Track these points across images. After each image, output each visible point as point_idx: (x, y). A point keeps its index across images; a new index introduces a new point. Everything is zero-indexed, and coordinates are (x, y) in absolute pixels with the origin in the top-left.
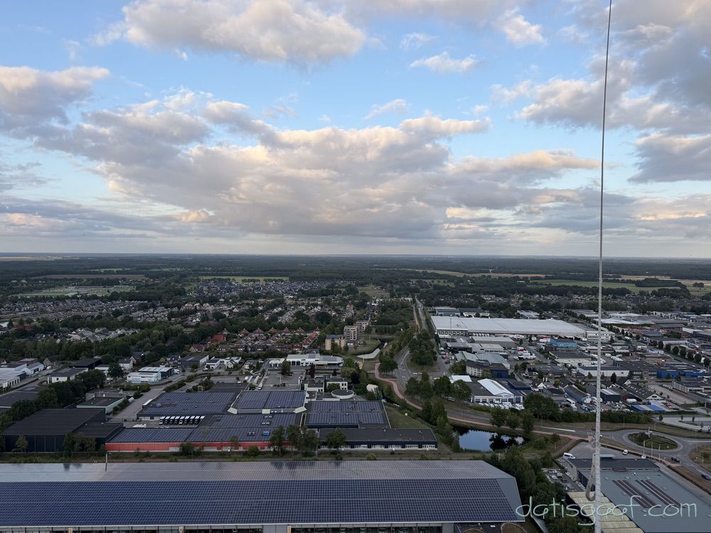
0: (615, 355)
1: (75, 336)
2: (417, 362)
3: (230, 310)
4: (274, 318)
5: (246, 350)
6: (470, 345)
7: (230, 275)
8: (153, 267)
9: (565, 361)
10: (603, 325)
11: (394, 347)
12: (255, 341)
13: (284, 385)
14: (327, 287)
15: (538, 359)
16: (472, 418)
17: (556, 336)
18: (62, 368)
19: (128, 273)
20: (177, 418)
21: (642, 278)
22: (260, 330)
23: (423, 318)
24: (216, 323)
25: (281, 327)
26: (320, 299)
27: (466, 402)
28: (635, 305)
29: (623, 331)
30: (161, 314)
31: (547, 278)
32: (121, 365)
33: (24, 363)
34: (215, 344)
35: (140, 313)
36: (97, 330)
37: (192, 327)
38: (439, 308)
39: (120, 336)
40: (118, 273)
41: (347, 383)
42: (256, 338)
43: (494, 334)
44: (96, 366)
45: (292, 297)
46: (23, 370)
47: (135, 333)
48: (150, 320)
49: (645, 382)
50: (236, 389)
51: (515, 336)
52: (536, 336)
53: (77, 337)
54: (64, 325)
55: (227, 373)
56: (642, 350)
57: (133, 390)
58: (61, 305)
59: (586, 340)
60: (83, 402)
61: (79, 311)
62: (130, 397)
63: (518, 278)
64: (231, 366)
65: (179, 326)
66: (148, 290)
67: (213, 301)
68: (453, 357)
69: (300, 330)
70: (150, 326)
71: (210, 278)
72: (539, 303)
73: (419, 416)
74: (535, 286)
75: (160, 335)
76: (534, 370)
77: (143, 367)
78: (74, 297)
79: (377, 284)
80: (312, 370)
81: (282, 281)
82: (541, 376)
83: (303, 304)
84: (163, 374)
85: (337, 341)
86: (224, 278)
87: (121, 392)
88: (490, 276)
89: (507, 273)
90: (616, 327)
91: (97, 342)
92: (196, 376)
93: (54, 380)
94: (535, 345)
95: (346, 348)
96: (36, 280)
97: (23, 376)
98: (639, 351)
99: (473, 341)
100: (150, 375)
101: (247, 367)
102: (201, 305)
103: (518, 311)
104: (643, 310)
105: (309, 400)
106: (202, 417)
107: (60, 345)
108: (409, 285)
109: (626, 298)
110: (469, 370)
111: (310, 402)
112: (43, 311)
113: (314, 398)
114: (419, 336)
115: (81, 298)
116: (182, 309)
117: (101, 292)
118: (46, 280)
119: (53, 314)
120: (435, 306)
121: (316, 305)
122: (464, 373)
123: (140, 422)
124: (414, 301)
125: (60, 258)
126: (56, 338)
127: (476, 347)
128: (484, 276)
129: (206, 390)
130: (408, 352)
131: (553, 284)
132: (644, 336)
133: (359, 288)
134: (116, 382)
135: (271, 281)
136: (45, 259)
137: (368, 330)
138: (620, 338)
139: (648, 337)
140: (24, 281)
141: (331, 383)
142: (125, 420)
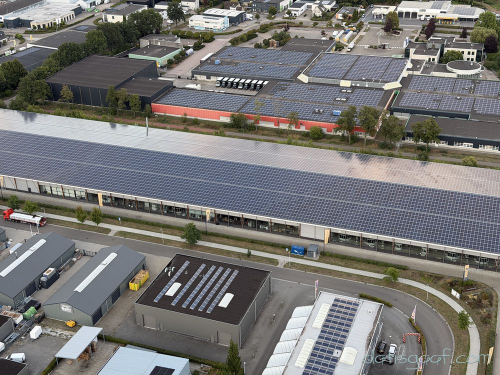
13: (384, 47)
18: (120, 3)
20: (237, 80)
32: (183, 3)
41: (475, 50)
44: (156, 3)
46: (78, 3)
50: (314, 48)
55: (312, 23)
57: (194, 38)
60: (137, 49)
62: (189, 48)
80: (432, 26)
84: (233, 21)
92: (272, 24)
93: (110, 18)
97: (79, 11)
100: (215, 20)
101: (339, 16)
105: (411, 72)
106: (266, 83)
111: (410, 76)
113: (417, 70)
129: (280, 45)
134: (177, 27)
141: (450, 49)
142: (179, 77)
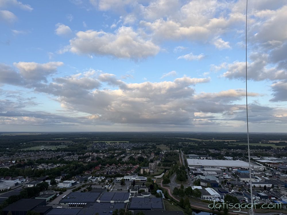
0: (266, 177)
1: (40, 167)
2: (179, 180)
3: (103, 156)
4: (121, 159)
5: (107, 174)
6: (202, 172)
7: (106, 140)
8: (75, 138)
9: (244, 179)
10: (261, 163)
11: (170, 173)
12: (112, 169)
13: (122, 190)
14: (144, 145)
15: (232, 178)
16: (202, 206)
17: (240, 168)
18: (33, 180)
19: (66, 140)
20: (75, 204)
21: (278, 142)
22: (114, 165)
23: (183, 159)
24: (97, 161)
25: (123, 163)
26: (140, 151)
27: (199, 198)
28: (275, 154)
29: (269, 165)
30: (76, 157)
31: (237, 142)
32: (56, 179)
33: (18, 178)
34: (95, 170)
35: (67, 157)
36: (49, 164)
37: (87, 163)
38: (190, 155)
39: (58, 167)
40: (62, 140)
41: (148, 189)
42: (113, 168)
43: (213, 167)
44: (46, 180)
45: (129, 150)
46: (17, 181)
47: (64, 165)
48: (71, 160)
49: (279, 190)
50: (101, 191)
51: (222, 168)
52: (231, 168)
53: (41, 167)
54: (36, 162)
55: (98, 184)
56: (278, 175)
57: (59, 191)
58: (37, 153)
59: (253, 169)
60: (38, 196)
61: (44, 156)
62: (58, 194)
63: (225, 142)
64: (100, 181)
65: (81, 163)
66: (72, 147)
67: (97, 152)
68: (195, 178)
69: (131, 164)
70: (70, 162)
71: (97, 142)
72: (233, 153)
73: (178, 205)
74: (231, 146)
75: (74, 167)
76: (230, 184)
77: (65, 180)
78: (43, 150)
79: (165, 144)
80: (134, 183)
81: (126, 143)
82: (233, 186)
83: (133, 153)
84: (73, 184)
85: (145, 170)
86: (103, 142)
87: (54, 192)
88: (213, 141)
89: (220, 139)
90: (267, 164)
91: (48, 170)
92: (86, 185)
93: (29, 186)
94: (231, 172)
95: (149, 173)
96: (29, 143)
97: (17, 184)
98: (277, 175)
99: (204, 170)
100: (67, 184)
101: (107, 181)
102: (92, 153)
103: (224, 157)
104: (279, 156)
105: (131, 197)
106: (86, 204)
107: (33, 171)
108: (178, 144)
109: (271, 151)
110: (202, 183)
111: (131, 198)
112: (30, 156)
113: (133, 196)
114: (181, 168)
115: (45, 151)
116: (84, 155)
117: (53, 148)
118: (33, 143)
119: (33, 157)
120: (189, 154)
121: (139, 153)
122: (199, 185)
123: (60, 205)
124: (180, 152)
125: (41, 134)
126: (33, 167)
127: (205, 173)
128: (210, 141)
129: (89, 191)
130: (176, 175)
131: (240, 145)
132: (279, 168)
133: (157, 146)
134: (53, 187)
135: (122, 143)
136: (35, 134)
137: (159, 165)
138: (268, 169)
139: (281, 168)
140: (25, 144)
141: (141, 189)
142: (54, 204)
